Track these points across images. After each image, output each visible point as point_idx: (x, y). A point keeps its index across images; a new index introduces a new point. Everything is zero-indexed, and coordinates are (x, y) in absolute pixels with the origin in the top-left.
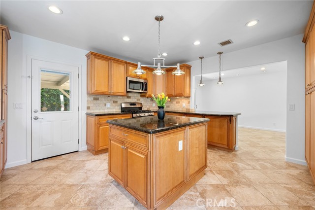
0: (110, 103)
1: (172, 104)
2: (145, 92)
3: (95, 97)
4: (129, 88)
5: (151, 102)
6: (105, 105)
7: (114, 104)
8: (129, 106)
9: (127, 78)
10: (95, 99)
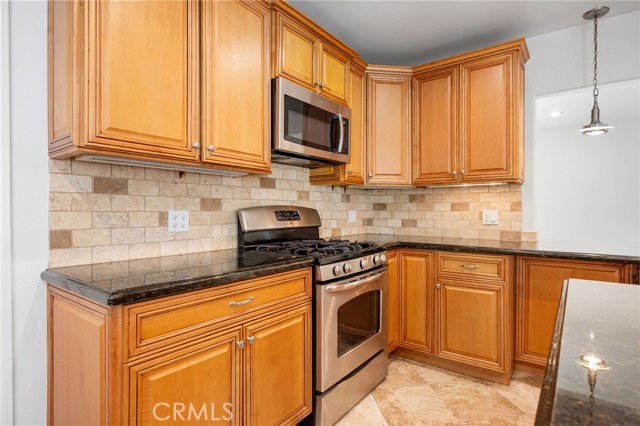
0: (183, 207)
1: (428, 215)
2: (341, 158)
3: (106, 174)
4: (287, 136)
5: (344, 206)
6: (163, 219)
7: (207, 215)
8: (270, 223)
9: (274, 83)
10: (102, 186)
